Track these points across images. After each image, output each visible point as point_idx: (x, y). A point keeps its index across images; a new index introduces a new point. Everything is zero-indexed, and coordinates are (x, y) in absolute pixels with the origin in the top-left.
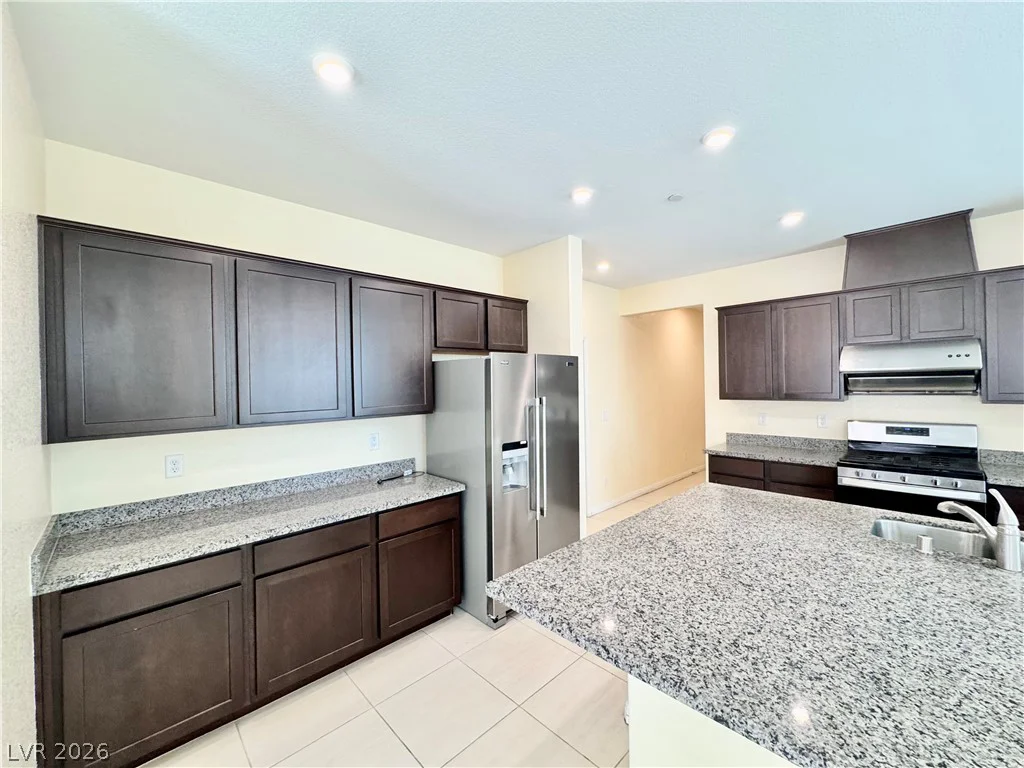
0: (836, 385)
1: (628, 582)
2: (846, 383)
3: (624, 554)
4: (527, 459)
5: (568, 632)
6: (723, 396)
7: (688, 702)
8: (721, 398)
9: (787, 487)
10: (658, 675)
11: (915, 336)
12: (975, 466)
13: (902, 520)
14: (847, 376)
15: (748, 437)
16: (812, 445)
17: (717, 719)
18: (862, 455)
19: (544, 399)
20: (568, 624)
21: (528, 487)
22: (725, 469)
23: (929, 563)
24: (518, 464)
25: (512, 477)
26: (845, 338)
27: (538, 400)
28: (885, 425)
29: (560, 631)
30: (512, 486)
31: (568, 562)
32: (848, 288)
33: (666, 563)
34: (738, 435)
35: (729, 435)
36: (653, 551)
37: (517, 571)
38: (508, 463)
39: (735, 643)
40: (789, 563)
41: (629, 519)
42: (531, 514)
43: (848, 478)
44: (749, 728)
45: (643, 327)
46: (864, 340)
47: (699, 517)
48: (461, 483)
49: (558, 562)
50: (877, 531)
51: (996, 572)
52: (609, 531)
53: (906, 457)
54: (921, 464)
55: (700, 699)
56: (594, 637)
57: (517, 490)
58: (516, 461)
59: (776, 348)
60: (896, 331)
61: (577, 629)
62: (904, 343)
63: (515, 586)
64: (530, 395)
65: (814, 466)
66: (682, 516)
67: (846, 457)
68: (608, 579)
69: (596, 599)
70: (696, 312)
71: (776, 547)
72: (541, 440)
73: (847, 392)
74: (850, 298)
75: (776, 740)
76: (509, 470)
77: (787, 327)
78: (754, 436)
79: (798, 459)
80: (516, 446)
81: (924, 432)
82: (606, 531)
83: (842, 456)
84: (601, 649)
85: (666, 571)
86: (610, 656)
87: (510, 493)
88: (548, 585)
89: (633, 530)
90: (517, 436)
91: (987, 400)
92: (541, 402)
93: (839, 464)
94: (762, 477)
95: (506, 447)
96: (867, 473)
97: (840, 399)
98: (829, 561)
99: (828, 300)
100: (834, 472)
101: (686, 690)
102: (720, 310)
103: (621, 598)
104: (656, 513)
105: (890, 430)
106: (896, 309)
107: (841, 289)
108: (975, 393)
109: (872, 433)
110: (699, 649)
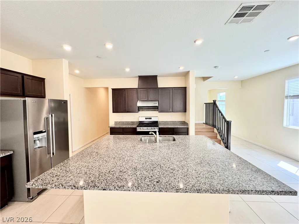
0: (137, 109)
1: (83, 166)
2: (138, 108)
3: (83, 159)
4: (46, 136)
5: (62, 187)
6: (113, 112)
7: (97, 189)
8: (113, 113)
9: (127, 133)
10: (89, 186)
11: (150, 99)
12: (157, 124)
13: (145, 137)
14: (139, 107)
15: (119, 122)
16: (133, 123)
17: (104, 190)
18: (141, 124)
19: (53, 115)
20: (62, 184)
21: (47, 146)
22: (114, 131)
23: (147, 144)
24: (42, 139)
25: (38, 144)
26: (138, 99)
27: (50, 115)
28: (145, 118)
29: (58, 188)
30: (39, 147)
31: (63, 166)
32: (139, 88)
33: (95, 158)
34: (117, 122)
35: (115, 122)
36: (91, 156)
37: (41, 176)
38: (37, 139)
39: (109, 172)
40: (124, 150)
41: (85, 149)
42: (48, 156)
43: (139, 129)
44: (110, 188)
45: (91, 92)
46: (142, 99)
47: (105, 144)
48: (11, 150)
49: (58, 168)
50: (141, 140)
51: (156, 143)
52: (78, 154)
53: (148, 124)
54: (150, 125)
55: (100, 187)
56: (71, 185)
57: (41, 148)
58: (41, 138)
59: (125, 100)
60: (147, 98)
61: (64, 185)
62: (148, 101)
63: (40, 180)
64: (47, 113)
65: (133, 128)
66: (100, 145)
67: (138, 125)
68: (76, 168)
69: (72, 174)
70: (107, 89)
71: (122, 148)
72: (52, 129)
73: (139, 111)
74: (139, 90)
75: (115, 188)
76: (38, 142)
77: (127, 95)
78: (121, 122)
79: (130, 126)
80: (41, 132)
81: (151, 118)
82: (77, 154)
83: (138, 124)
84: (73, 187)
85: (94, 160)
86: (76, 187)
87: (39, 150)
88: (54, 176)
89: (85, 152)
90: (42, 129)
91: (159, 112)
92: (52, 116)
93: (137, 127)
94: (122, 132)
95: (35, 133)
96: (142, 128)
97: (137, 112)
98: (131, 148)
99: (135, 90)
100: (136, 128)
101: (96, 187)
102: (113, 89)
103: (80, 171)
104: (93, 146)
105: (146, 119)
106: (147, 93)
107: (137, 88)
108: (158, 111)
109: (143, 119)
110: (101, 176)
